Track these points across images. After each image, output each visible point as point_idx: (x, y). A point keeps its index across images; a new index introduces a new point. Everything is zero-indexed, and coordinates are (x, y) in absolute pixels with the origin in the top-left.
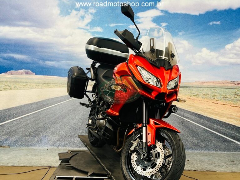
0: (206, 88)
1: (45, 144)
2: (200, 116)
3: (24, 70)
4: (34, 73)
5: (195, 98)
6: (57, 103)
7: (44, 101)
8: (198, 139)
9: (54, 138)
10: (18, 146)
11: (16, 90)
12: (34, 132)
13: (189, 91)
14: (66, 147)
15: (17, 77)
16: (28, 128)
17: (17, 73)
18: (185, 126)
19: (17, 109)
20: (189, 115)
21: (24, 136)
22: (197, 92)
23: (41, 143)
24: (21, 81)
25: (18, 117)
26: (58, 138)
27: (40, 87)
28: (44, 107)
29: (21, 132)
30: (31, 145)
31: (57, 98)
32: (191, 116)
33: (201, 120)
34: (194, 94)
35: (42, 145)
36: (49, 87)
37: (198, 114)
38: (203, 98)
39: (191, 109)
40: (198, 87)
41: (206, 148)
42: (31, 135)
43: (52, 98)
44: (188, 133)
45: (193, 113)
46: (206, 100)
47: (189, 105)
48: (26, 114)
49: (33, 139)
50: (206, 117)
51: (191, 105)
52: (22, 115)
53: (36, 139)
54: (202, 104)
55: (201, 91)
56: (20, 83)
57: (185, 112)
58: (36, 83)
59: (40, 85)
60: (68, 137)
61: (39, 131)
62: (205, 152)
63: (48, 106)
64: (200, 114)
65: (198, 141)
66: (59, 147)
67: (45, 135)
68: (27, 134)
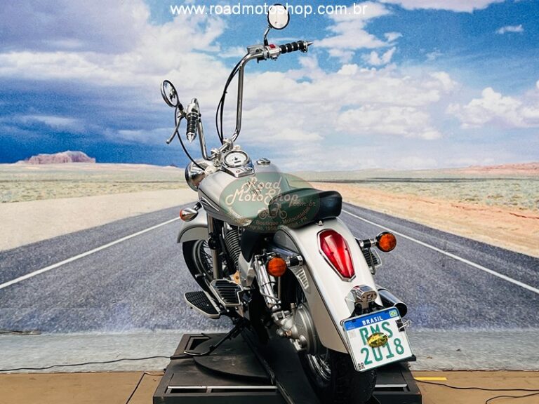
0: (496, 181)
1: (123, 324)
2: (483, 247)
3: (69, 152)
4: (94, 159)
5: (470, 205)
6: (148, 227)
7: (117, 223)
8: (480, 301)
9: (144, 309)
10: (60, 329)
11: (52, 200)
12: (96, 297)
13: (457, 189)
14: (172, 328)
15: (52, 169)
16: (82, 288)
17: (53, 158)
18: (450, 271)
19: (56, 243)
20: (457, 246)
21: (74, 307)
22: (474, 190)
23: (115, 321)
24: (64, 178)
25: (57, 262)
26: (152, 308)
27: (108, 190)
28: (119, 236)
29: (66, 297)
30: (91, 327)
31: (147, 214)
32: (463, 247)
33: (487, 256)
34: (467, 195)
35: (117, 327)
36: (129, 189)
37: (479, 243)
38: (488, 204)
39: (463, 230)
40: (477, 179)
41: (498, 320)
42: (90, 303)
43: (136, 215)
44: (456, 287)
45: (468, 240)
46: (496, 208)
47: (457, 223)
48: (77, 255)
49: (95, 313)
50: (498, 248)
51: (461, 220)
52: (68, 257)
53: (102, 313)
54: (487, 218)
55: (483, 188)
56: (61, 184)
57: (447, 239)
58: (97, 181)
59: (108, 185)
60: (177, 305)
61: (109, 293)
62: (498, 331)
63: (128, 235)
64: (484, 242)
65: (481, 307)
66: (156, 329)
67: (122, 301)
68: (79, 301)
